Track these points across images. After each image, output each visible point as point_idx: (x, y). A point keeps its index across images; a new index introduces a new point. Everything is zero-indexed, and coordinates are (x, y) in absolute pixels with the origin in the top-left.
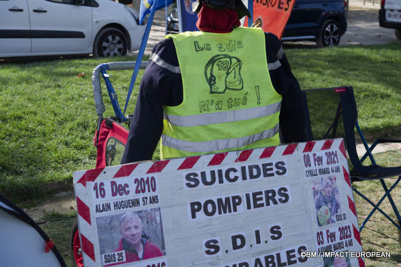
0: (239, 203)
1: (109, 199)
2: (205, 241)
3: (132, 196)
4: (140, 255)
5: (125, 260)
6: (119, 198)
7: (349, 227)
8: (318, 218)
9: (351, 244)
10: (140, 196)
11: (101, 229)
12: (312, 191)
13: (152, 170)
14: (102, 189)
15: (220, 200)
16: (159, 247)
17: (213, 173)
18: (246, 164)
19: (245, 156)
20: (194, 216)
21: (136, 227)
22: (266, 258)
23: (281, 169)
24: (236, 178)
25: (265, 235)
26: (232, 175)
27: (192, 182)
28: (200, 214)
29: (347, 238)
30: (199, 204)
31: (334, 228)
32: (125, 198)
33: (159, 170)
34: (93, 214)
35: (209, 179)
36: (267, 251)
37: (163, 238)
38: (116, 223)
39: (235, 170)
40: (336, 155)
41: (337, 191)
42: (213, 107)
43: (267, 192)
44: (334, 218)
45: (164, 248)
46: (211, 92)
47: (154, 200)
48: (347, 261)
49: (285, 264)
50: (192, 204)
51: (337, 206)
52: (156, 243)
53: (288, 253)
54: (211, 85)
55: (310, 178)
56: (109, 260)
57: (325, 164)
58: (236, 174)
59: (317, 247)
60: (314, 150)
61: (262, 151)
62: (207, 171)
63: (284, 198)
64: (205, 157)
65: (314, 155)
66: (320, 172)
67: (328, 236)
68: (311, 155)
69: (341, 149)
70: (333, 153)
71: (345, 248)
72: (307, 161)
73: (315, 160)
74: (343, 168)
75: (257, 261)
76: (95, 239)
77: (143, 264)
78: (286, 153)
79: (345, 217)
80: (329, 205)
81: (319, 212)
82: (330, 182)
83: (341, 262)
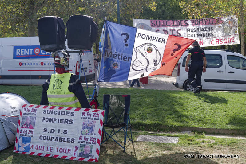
0: (56, 121)
1: (26, 112)
2: (44, 128)
3: (30, 112)
4: (28, 127)
5: (25, 127)
6: (28, 112)
7: (96, 138)
8: (82, 132)
9: (95, 144)
10: (32, 113)
11: (23, 119)
13: (36, 107)
14: (25, 110)
15: (50, 119)
16: (33, 126)
17: (50, 111)
18: (61, 111)
19: (61, 108)
20: (43, 121)
21: (29, 120)
22: (60, 138)
23: (73, 114)
24: (56, 114)
25: (62, 131)
26: (55, 113)
27: (45, 112)
28: (45, 121)
29: (94, 141)
30: (45, 118)
31: (89, 137)
33: (38, 107)
34: (22, 115)
35: (49, 112)
36: (61, 136)
37: (34, 125)
39: (57, 111)
40: (99, 115)
41: (95, 126)
43: (65, 120)
44: (90, 134)
45: (34, 127)
46: (54, 89)
47: (35, 115)
48: (91, 148)
49: (66, 142)
50: (43, 118)
51: (93, 130)
53: (68, 139)
55: (83, 119)
56: (22, 126)
57: (92, 117)
58: (57, 113)
59: (79, 140)
60: (88, 111)
61: (67, 108)
62: (49, 110)
63: (71, 123)
64: (50, 106)
65: (88, 113)
66: (89, 118)
67: (85, 138)
68: (86, 113)
69: (102, 113)
70: (97, 114)
71: (91, 144)
72: (84, 114)
73: (88, 114)
74: (101, 119)
75: (57, 138)
76: (21, 121)
77: (28, 129)
78: (76, 110)
79: (95, 135)
80: (89, 129)
81: (83, 130)
82: (92, 122)
83: (88, 148)
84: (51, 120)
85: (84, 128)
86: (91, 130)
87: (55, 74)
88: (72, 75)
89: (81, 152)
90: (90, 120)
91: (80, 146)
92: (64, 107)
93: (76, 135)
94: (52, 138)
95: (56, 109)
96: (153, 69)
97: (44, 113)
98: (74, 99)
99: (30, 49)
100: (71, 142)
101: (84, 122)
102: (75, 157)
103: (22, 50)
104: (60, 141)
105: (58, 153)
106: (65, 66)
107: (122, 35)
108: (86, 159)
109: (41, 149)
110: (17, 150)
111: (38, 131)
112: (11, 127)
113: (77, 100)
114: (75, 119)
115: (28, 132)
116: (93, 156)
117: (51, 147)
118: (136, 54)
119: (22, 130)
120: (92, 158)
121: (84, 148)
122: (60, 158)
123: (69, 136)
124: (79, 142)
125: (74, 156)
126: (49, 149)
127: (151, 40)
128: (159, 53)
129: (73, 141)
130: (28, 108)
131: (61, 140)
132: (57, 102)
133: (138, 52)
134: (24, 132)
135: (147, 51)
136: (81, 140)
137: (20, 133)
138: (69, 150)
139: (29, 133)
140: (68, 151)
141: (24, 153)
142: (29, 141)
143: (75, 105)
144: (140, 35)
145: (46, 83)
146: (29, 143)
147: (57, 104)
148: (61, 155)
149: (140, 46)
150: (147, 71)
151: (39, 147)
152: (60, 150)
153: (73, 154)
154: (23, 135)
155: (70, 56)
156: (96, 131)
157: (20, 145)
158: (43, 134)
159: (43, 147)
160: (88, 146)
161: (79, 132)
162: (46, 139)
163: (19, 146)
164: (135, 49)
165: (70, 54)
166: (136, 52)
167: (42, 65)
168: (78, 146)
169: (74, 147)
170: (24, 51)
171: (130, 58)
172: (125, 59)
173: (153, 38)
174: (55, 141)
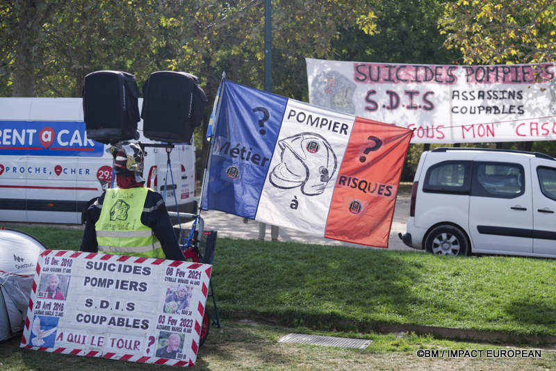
0: (112, 284)
1: (50, 266)
2: (86, 299)
3: (59, 266)
4: (53, 297)
5: (47, 296)
6: (53, 266)
7: (192, 321)
8: (164, 307)
9: (189, 331)
10: (63, 268)
11: (42, 279)
12: (167, 290)
13: (72, 256)
14: (48, 261)
16: (64, 295)
17: (101, 264)
18: (123, 264)
19: (123, 259)
20: (85, 284)
21: (56, 282)
22: (119, 319)
23: (147, 271)
24: (114, 270)
25: (123, 305)
26: (112, 267)
27: (90, 266)
29: (187, 326)
30: (89, 278)
31: (178, 318)
32: (56, 267)
33: (76, 257)
34: (41, 272)
35: (98, 267)
36: (121, 315)
37: (67, 291)
38: (48, 278)
39: (114, 265)
40: (200, 274)
41: (191, 297)
43: (132, 282)
44: (181, 312)
45: (66, 296)
46: (111, 220)
47: (69, 271)
48: (181, 340)
49: (130, 326)
50: (86, 278)
51: (186, 305)
52: (63, 293)
53: (135, 320)
54: (111, 215)
55: (168, 282)
56: (41, 295)
57: (186, 277)
58: (115, 268)
59: (157, 323)
60: (179, 267)
61: (137, 258)
62: (99, 262)
63: (143, 289)
64: (100, 254)
65: (178, 270)
66: (179, 281)
67: (169, 320)
68: (175, 269)
69: (208, 271)
70: (197, 272)
71: (183, 332)
72: (170, 272)
73: (177, 272)
74: (203, 283)
75: (113, 318)
76: (38, 283)
77: (53, 301)
78: (154, 263)
79: (190, 314)
80: (179, 303)
81: (167, 304)
82: (186, 289)
83: (175, 339)
84: (103, 283)
85: (168, 300)
86: (183, 305)
87: (114, 189)
88: (149, 191)
89: (160, 347)
90: (181, 284)
91: (159, 334)
92: (129, 257)
93: (153, 314)
94: (103, 319)
95: (114, 259)
96: (318, 187)
97: (87, 267)
98: (151, 240)
99: (28, 131)
100: (142, 327)
101: (169, 287)
102: (149, 358)
103: (6, 131)
104: (118, 325)
105: (114, 350)
106: (135, 174)
107: (255, 109)
108: (171, 362)
109: (79, 342)
110: (28, 343)
111: (74, 304)
112: (15, 296)
113: (158, 245)
114: (152, 281)
115: (53, 306)
116: (185, 356)
117: (99, 338)
118: (282, 154)
119: (39, 303)
120: (182, 360)
121: (167, 340)
122: (118, 359)
123: (138, 314)
124: (157, 328)
125: (146, 355)
126: (96, 341)
127: (317, 126)
128: (334, 155)
129: (145, 325)
130: (53, 258)
131: (121, 322)
132: (116, 245)
133: (287, 149)
134: (44, 307)
135: (307, 148)
136: (163, 323)
137: (36, 308)
138: (137, 344)
139: (54, 309)
140: (135, 346)
141: (42, 349)
142: (54, 325)
143: (152, 253)
144: (293, 113)
145: (94, 206)
146: (54, 329)
147: (116, 251)
148: (119, 353)
149: (293, 137)
150: (303, 192)
151: (76, 336)
152: (118, 344)
153: (145, 351)
154: (42, 313)
155: (146, 153)
156: (193, 307)
157: (35, 333)
158: (85, 311)
159: (84, 337)
160: (176, 336)
161: (159, 306)
162: (91, 322)
163: (32, 336)
164: (281, 143)
165: (146, 149)
166: (282, 149)
167: (58, 173)
168: (156, 334)
169: (148, 338)
170: (11, 134)
171: (268, 159)
172: (257, 161)
173: (322, 121)
174: (109, 324)
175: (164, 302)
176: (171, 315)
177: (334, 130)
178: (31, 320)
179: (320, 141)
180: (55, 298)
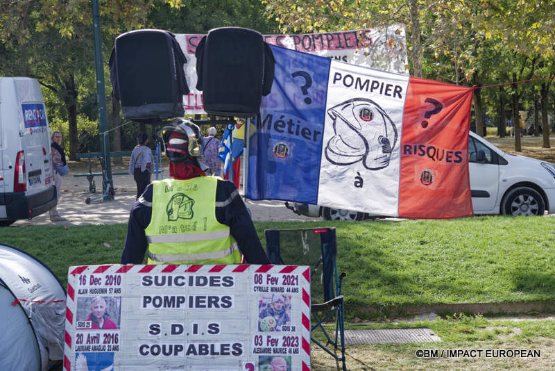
0: (183, 302)
1: (88, 286)
2: (150, 325)
3: (103, 286)
4: (101, 326)
5: (91, 327)
6: (94, 286)
7: (297, 338)
8: (259, 325)
9: (296, 351)
10: (108, 287)
11: (79, 305)
12: (258, 303)
13: (120, 271)
14: (84, 280)
15: (166, 298)
16: (116, 322)
17: (164, 278)
18: (194, 275)
19: (193, 268)
20: (145, 306)
21: (101, 307)
22: (201, 346)
23: (229, 282)
24: (183, 284)
25: (203, 327)
26: (180, 281)
27: (148, 282)
28: (150, 306)
29: (293, 345)
30: (150, 298)
32: (98, 287)
33: (125, 272)
34: (77, 295)
35: (160, 282)
36: (203, 341)
37: (120, 317)
38: (89, 303)
39: (183, 278)
40: (297, 279)
41: (290, 308)
42: (170, 231)
43: (210, 298)
44: (280, 328)
45: (119, 324)
46: (169, 220)
47: (118, 291)
48: (288, 364)
49: (218, 354)
50: (145, 298)
51: (287, 319)
52: (114, 320)
53: (222, 346)
54: (169, 215)
55: (258, 293)
56: (81, 326)
57: (280, 284)
58: (184, 281)
59: (253, 346)
60: (269, 272)
61: (212, 267)
62: (160, 275)
63: (226, 304)
65: (269, 276)
66: (272, 290)
67: (268, 341)
68: (264, 275)
69: (306, 274)
70: (293, 276)
71: (288, 354)
72: (258, 280)
73: (268, 279)
74: (303, 290)
75: (192, 346)
76: (74, 310)
77: (102, 332)
78: (235, 271)
79: (294, 329)
80: (277, 317)
81: (262, 321)
82: (283, 299)
83: (280, 364)
84: (169, 302)
85: (263, 315)
86: (282, 319)
90: (276, 293)
91: (258, 360)
92: (202, 266)
93: (246, 335)
94: (178, 349)
95: (180, 271)
96: (382, 160)
97: (144, 284)
100: (234, 353)
101: (260, 299)
104: (201, 353)
106: (199, 160)
107: (294, 75)
114: (237, 293)
115: (102, 339)
118: (334, 124)
119: (80, 336)
121: (269, 366)
123: (226, 336)
124: (255, 352)
127: (367, 90)
128: (392, 122)
129: (238, 350)
130: (92, 276)
131: (204, 350)
133: (338, 119)
134: (88, 341)
135: (360, 116)
136: (261, 345)
137: (77, 342)
139: (105, 342)
143: (230, 257)
144: (338, 77)
145: (141, 204)
146: (109, 369)
149: (342, 104)
150: (367, 167)
154: (87, 348)
156: (295, 320)
158: (150, 340)
160: (280, 358)
161: (253, 325)
162: (161, 354)
164: (330, 112)
166: (333, 119)
168: (254, 360)
169: (244, 367)
171: (319, 133)
172: (308, 136)
173: (373, 85)
174: (188, 354)
175: (258, 319)
176: (270, 334)
177: (386, 94)
178: (71, 359)
179: (372, 107)
180: (105, 328)
